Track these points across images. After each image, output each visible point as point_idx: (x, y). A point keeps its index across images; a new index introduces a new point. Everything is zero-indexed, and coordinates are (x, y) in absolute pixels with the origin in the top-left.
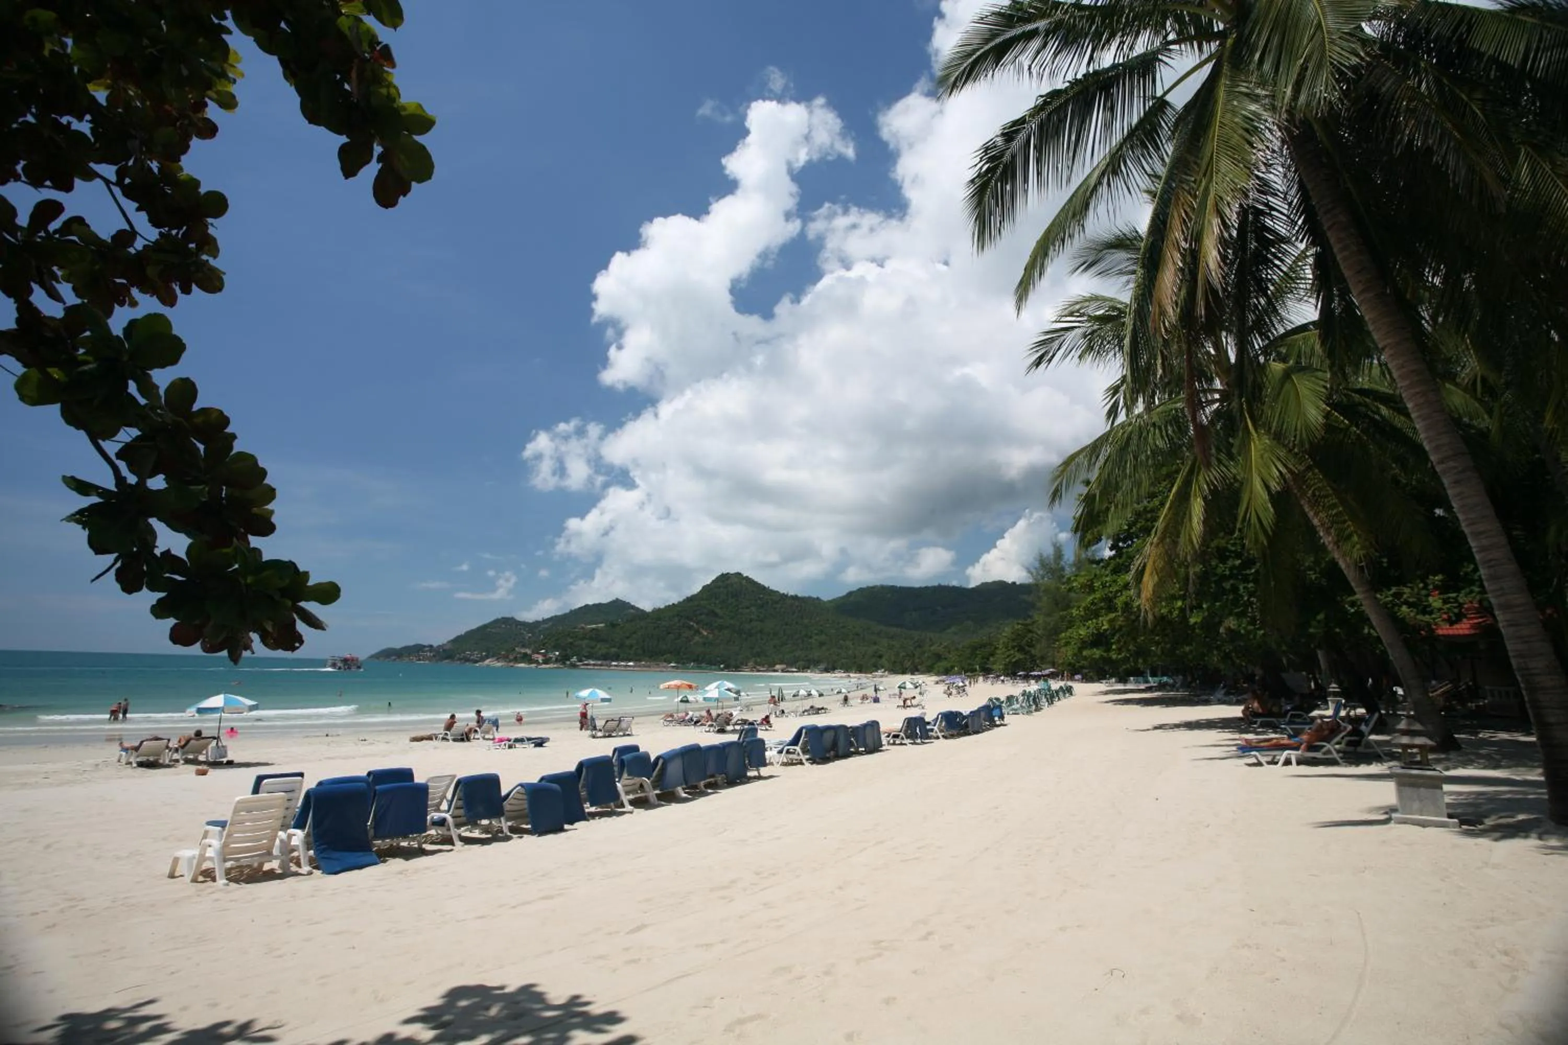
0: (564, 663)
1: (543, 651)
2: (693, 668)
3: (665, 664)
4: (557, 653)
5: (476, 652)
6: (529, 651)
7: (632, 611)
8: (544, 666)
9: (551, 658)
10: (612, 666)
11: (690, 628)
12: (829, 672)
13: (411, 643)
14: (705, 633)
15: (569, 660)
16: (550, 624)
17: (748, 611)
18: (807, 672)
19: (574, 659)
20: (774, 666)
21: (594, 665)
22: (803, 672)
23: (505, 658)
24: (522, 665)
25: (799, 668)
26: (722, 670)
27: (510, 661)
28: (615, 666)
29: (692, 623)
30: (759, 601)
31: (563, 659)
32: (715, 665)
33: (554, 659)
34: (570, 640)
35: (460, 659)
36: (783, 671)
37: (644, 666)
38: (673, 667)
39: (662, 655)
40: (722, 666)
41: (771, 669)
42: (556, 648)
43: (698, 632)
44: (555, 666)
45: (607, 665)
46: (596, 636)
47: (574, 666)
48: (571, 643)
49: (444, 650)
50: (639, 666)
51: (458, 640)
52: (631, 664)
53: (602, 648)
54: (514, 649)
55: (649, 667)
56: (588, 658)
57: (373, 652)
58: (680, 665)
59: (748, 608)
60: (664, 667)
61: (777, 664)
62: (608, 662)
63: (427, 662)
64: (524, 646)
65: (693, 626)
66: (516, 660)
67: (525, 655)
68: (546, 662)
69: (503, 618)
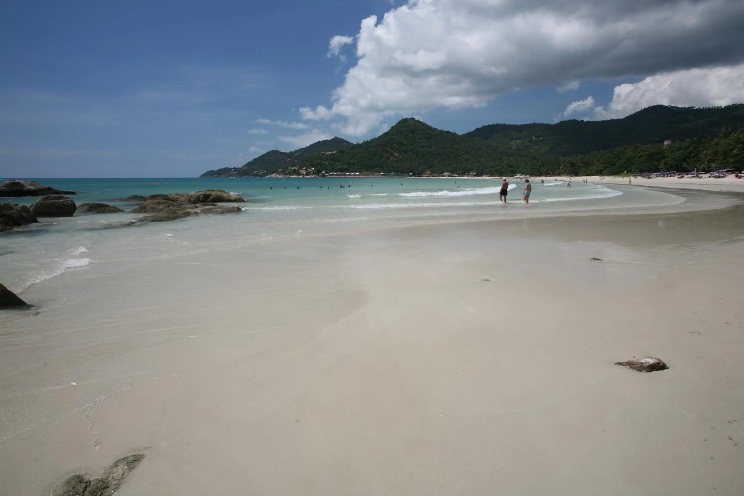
0: (319, 175)
1: (305, 168)
2: (393, 175)
3: (377, 173)
4: (313, 169)
5: (261, 171)
6: (297, 169)
7: (346, 144)
8: (306, 176)
9: (310, 172)
10: (346, 175)
11: (388, 152)
12: (480, 176)
13: (223, 167)
14: (397, 155)
15: (321, 172)
16: (299, 153)
17: (421, 141)
18: (464, 176)
19: (324, 172)
20: (443, 173)
21: (336, 175)
22: (461, 176)
23: (283, 173)
24: (294, 176)
25: (459, 175)
26: (411, 176)
27: (286, 174)
28: (348, 175)
29: (388, 149)
30: (427, 135)
31: (317, 172)
32: (407, 173)
33: (312, 172)
34: (319, 161)
35: (252, 175)
36: (448, 176)
37: (364, 175)
38: (382, 175)
39: (374, 168)
40: (411, 174)
41: (440, 175)
42: (312, 166)
43: (392, 154)
44: (313, 176)
45: (343, 175)
46: (333, 158)
47: (324, 176)
48: (320, 163)
49: (243, 170)
50: (362, 175)
51: (249, 164)
52: (358, 174)
53: (338, 165)
54: (287, 168)
55: (368, 175)
56: (332, 171)
57: (203, 173)
58: (386, 174)
59: (421, 139)
60: (377, 175)
61: (445, 172)
62: (343, 173)
63: (235, 177)
64: (293, 165)
65: (389, 151)
66: (289, 173)
67: (295, 170)
68: (308, 174)
69: (272, 151)
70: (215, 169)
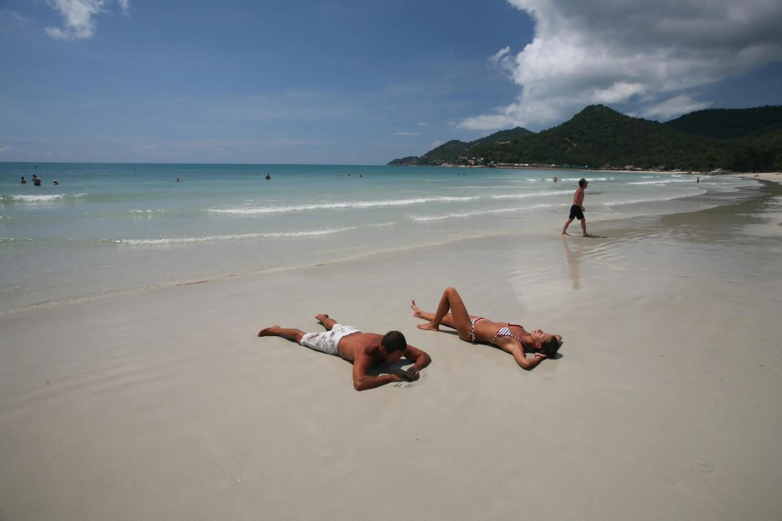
0: (486, 165)
1: (474, 158)
2: (566, 168)
3: (548, 165)
4: (482, 159)
5: (439, 160)
6: (466, 158)
7: (528, 134)
8: (474, 166)
9: (479, 162)
10: (514, 166)
11: (566, 142)
12: (669, 171)
13: (407, 156)
14: (575, 145)
15: (489, 163)
16: (479, 143)
17: (606, 130)
18: (650, 170)
19: (492, 162)
20: (624, 166)
21: (504, 166)
22: (646, 170)
23: (454, 162)
24: (462, 166)
25: (643, 168)
26: (587, 169)
27: (456, 164)
28: (517, 166)
29: (566, 139)
30: (614, 123)
31: (486, 163)
32: (582, 165)
33: (480, 163)
34: (490, 151)
35: (431, 164)
36: (630, 170)
37: (535, 166)
38: (554, 167)
39: (547, 159)
40: (586, 166)
41: (621, 168)
42: (482, 156)
43: (571, 145)
44: (481, 166)
45: (512, 166)
46: (505, 149)
47: (492, 166)
48: (491, 153)
49: (423, 159)
50: (532, 166)
51: (430, 153)
52: (527, 165)
53: (509, 156)
54: (458, 157)
55: (538, 167)
56: (500, 161)
57: (389, 162)
58: (557, 166)
59: (606, 128)
60: (547, 167)
61: (626, 165)
62: (512, 164)
63: (415, 166)
64: (463, 155)
65: (567, 141)
66: (459, 163)
67: (464, 160)
68: (476, 164)
69: (453, 141)
70: (401, 157)
